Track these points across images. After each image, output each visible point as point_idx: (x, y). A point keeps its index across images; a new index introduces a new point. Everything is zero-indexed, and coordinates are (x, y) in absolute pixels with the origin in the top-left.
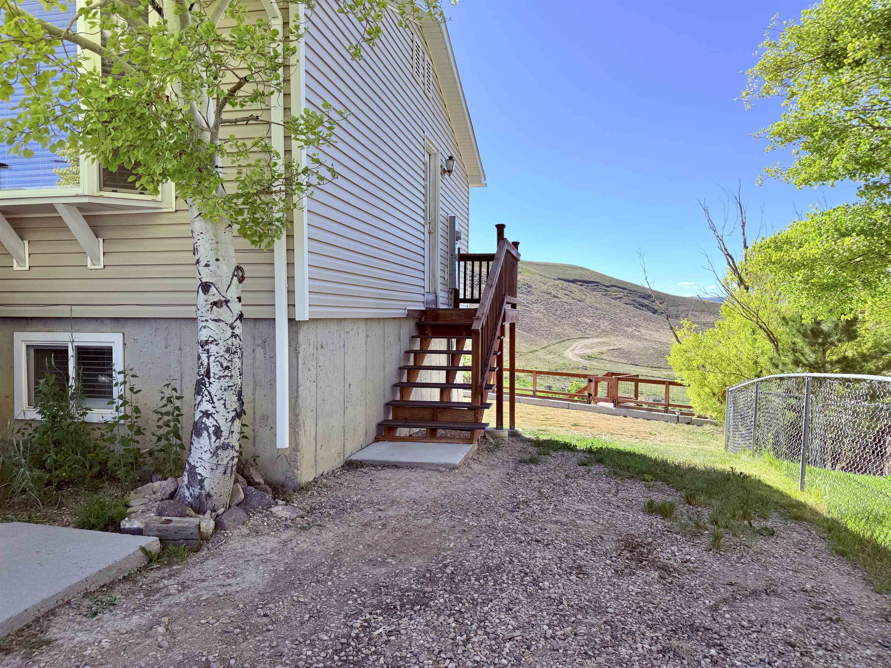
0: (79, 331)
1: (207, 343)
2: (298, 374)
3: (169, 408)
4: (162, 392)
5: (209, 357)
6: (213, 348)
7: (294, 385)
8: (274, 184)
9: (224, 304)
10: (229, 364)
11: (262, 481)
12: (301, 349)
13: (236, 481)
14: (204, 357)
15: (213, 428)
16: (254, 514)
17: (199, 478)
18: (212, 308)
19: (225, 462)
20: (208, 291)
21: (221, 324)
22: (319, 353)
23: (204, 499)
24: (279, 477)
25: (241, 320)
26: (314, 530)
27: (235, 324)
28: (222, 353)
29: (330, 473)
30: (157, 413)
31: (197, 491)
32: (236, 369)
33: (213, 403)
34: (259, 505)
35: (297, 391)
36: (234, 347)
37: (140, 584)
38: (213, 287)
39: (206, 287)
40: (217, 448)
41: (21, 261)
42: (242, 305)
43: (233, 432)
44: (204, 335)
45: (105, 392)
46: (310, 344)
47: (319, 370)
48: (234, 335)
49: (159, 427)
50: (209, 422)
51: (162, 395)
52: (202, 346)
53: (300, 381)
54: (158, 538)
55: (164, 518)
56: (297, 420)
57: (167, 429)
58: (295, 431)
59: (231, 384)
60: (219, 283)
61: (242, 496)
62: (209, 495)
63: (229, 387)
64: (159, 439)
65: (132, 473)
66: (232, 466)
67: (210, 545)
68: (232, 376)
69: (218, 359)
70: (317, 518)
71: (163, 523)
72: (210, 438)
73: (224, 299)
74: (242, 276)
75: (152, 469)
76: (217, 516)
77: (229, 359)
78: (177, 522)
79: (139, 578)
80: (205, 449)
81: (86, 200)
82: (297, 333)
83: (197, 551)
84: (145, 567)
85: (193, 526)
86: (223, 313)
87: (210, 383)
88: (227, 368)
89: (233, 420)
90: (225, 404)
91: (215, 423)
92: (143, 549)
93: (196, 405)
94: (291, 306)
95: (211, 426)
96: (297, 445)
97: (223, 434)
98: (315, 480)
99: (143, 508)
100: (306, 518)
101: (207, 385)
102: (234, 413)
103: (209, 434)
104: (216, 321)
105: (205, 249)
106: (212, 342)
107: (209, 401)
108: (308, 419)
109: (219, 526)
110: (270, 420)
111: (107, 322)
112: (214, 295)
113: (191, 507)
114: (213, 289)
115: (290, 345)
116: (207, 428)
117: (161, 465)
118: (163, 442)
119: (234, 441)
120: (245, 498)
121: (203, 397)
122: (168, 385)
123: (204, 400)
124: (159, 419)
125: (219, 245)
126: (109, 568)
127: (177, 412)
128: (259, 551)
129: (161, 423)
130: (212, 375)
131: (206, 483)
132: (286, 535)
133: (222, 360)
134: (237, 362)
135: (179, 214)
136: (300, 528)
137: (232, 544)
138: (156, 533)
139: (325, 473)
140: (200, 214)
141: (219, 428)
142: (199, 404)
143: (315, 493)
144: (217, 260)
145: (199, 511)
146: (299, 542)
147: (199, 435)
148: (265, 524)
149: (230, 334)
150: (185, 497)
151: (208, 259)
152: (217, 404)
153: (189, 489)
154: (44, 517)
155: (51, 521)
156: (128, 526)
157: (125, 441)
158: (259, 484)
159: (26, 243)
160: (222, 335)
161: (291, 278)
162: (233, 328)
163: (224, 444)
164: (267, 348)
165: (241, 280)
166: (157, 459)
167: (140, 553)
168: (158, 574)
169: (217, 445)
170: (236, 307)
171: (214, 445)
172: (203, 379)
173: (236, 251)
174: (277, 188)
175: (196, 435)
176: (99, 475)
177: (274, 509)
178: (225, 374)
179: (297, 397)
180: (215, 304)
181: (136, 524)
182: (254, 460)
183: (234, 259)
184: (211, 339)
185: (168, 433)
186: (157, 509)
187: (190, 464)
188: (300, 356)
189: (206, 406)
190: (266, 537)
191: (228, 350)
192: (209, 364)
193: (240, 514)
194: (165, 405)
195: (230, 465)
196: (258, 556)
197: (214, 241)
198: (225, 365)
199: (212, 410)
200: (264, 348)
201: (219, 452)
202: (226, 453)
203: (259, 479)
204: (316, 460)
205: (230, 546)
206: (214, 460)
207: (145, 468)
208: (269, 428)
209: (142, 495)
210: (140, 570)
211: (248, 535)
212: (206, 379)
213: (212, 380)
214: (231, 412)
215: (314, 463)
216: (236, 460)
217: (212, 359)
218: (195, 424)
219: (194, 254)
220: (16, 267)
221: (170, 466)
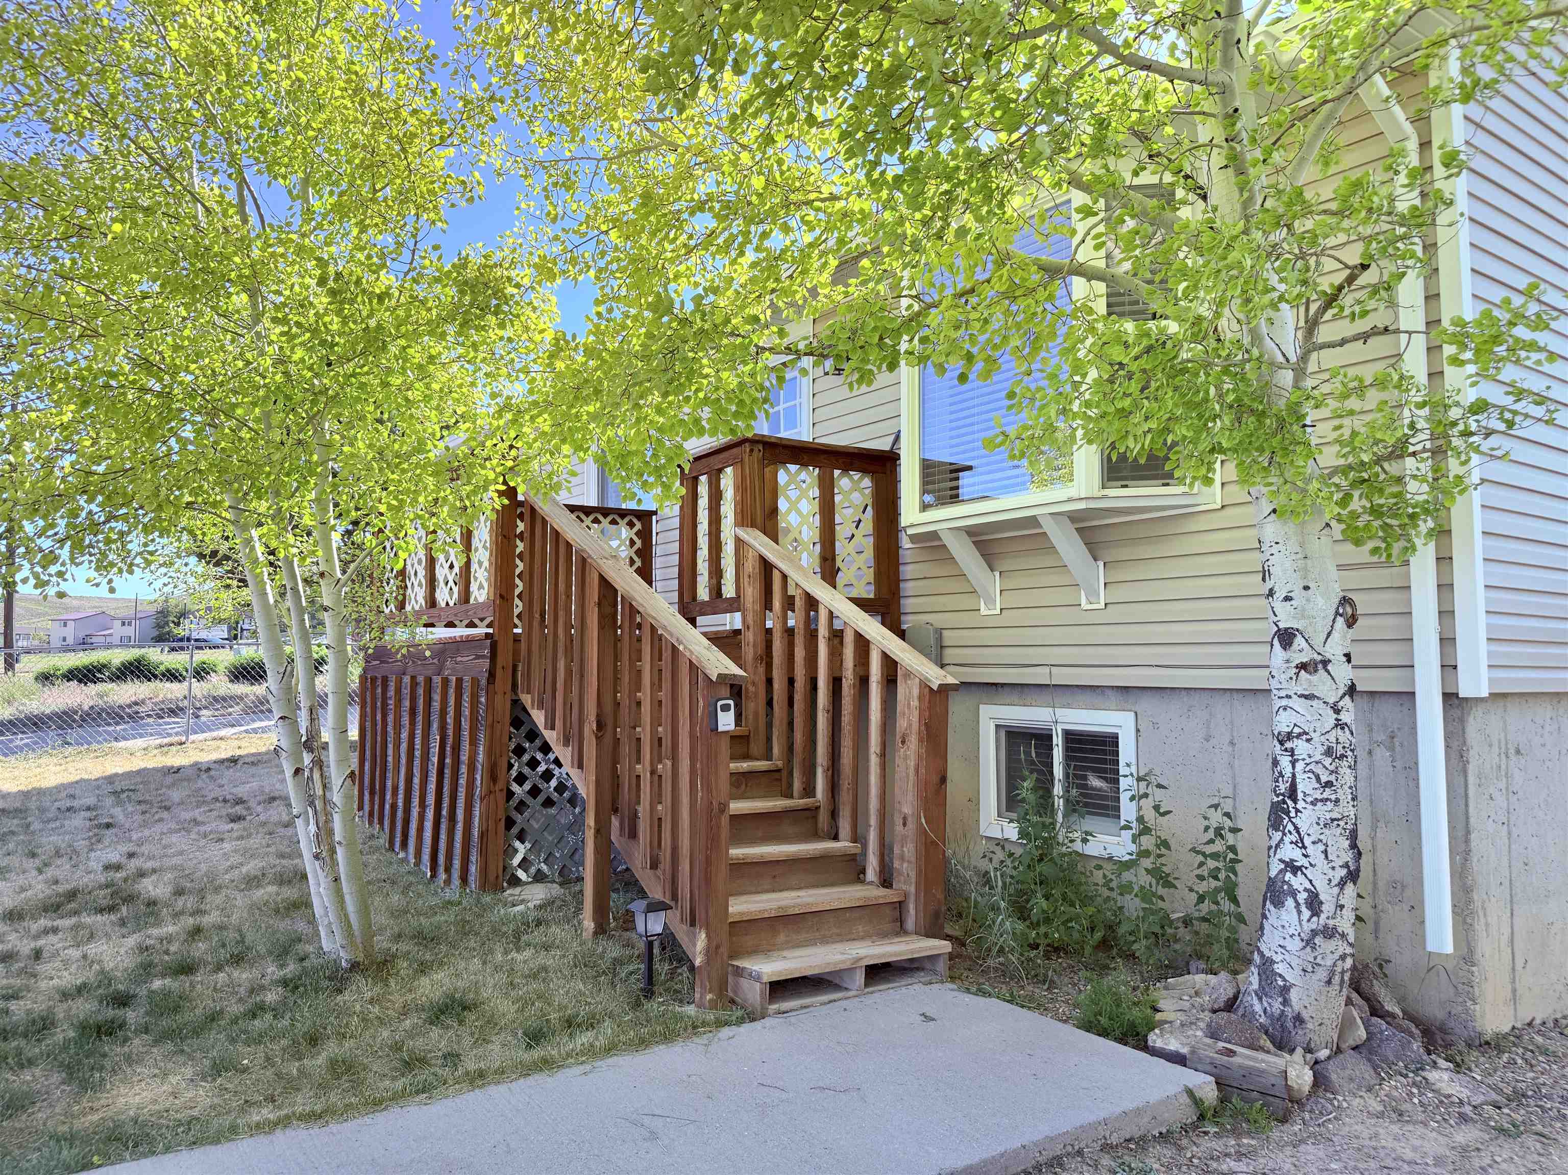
0: (1068, 706)
1: (1289, 736)
2: (1467, 805)
3: (1218, 846)
4: (1206, 818)
5: (1293, 763)
6: (1301, 747)
7: (1460, 826)
8: (1411, 440)
9: (1320, 666)
10: (1332, 778)
11: (1398, 1011)
12: (1473, 756)
13: (1349, 1002)
14: (1285, 761)
15: (1305, 895)
16: (1390, 1077)
17: (1281, 983)
18: (1297, 674)
19: (1329, 963)
20: (1290, 644)
21: (1315, 703)
22: (1512, 763)
23: (1290, 1025)
24: (1434, 1012)
25: (1351, 696)
26: (1531, 1141)
27: (1341, 704)
28: (1318, 757)
29: (1551, 1024)
30: (1198, 852)
31: (1276, 1006)
32: (1346, 787)
33: (1304, 847)
34: (1399, 1058)
35: (1467, 841)
36: (1340, 747)
37: (1189, 1155)
38: (1299, 637)
39: (1286, 637)
40: (1314, 933)
41: (990, 601)
42: (1354, 667)
43: (1342, 907)
44: (1283, 723)
45: (1106, 807)
46: (1490, 746)
47: (1513, 799)
48: (1340, 725)
49: (1201, 878)
50: (1298, 882)
51: (1206, 823)
52: (1281, 743)
53: (1472, 820)
54: (1212, 1079)
55: (1221, 1044)
56: (1470, 901)
57: (1214, 884)
58: (1465, 922)
59: (1335, 815)
60: (1310, 629)
61: (1362, 1033)
62: (1299, 1019)
63: (1333, 820)
64: (1201, 899)
65: (1156, 951)
66: (1343, 972)
67: (1307, 1116)
68: (1337, 801)
69: (1312, 767)
70: (1533, 1118)
71: (1219, 1052)
72: (1299, 912)
73: (1319, 658)
74: (1353, 615)
75: (1189, 950)
76: (1316, 1062)
77: (1332, 768)
78: (1244, 1057)
79: (1185, 1142)
80: (1291, 931)
81: (1082, 505)
82: (1462, 721)
83: (1284, 1120)
84: (1195, 1126)
85: (1275, 1071)
86: (1318, 682)
87: (1297, 811)
88: (1329, 784)
89: (1342, 884)
90: (1325, 852)
91: (1309, 886)
92: (1190, 1093)
93: (1270, 848)
94: (1449, 667)
95: (1301, 889)
96: (1471, 951)
97: (1324, 907)
98: (1516, 1034)
99: (1181, 1017)
100: (1506, 1111)
101: (1293, 814)
102: (1344, 872)
103: (1298, 904)
104: (1306, 697)
105: (1285, 571)
106: (1299, 736)
107: (1296, 843)
108: (1493, 900)
109: (1320, 1082)
110: (1408, 893)
111: (1109, 692)
112: (1301, 652)
113: (1266, 1033)
114: (1299, 641)
115: (1447, 747)
116: (1293, 893)
117: (1203, 946)
118: (1206, 907)
119: (1345, 923)
120: (1368, 1039)
121: (1284, 834)
122: (1216, 807)
123: (1287, 839)
124: (1201, 865)
125: (1309, 562)
126: (1138, 1112)
127: (1231, 855)
128: (1409, 1154)
129: (1204, 872)
130: (1300, 796)
131: (1294, 995)
132: (1466, 1135)
133: (1319, 770)
134: (1347, 776)
135: (1228, 512)
136: (1494, 1128)
137: (1351, 1126)
138: (1209, 1068)
139: (1538, 1021)
140: (1274, 511)
141: (1317, 895)
142: (1277, 846)
143: (1519, 1061)
144: (1306, 588)
145: (1283, 1044)
146: (1498, 1159)
147: (1279, 904)
148: (1416, 1101)
149: (1332, 722)
150: (1253, 1013)
151: (1289, 587)
152: (1311, 850)
153: (1260, 999)
154: (1031, 999)
155: (1040, 1007)
156: (1159, 1044)
157: (1146, 895)
158: (1393, 1016)
159: (997, 574)
160: (1318, 724)
161: (1446, 614)
162: (1337, 711)
163: (1326, 926)
164: (1398, 749)
165: (1351, 622)
166: (1197, 933)
167: (1185, 1099)
168: (1217, 1145)
169: (1314, 927)
170: (1343, 673)
171: (1307, 927)
172: (1284, 802)
173: (1341, 567)
174: (1419, 447)
175: (1272, 903)
176: (1104, 945)
177: (1433, 1075)
178: (1325, 795)
179: (1468, 852)
180: (1303, 666)
181: (1173, 1045)
182: (1381, 966)
183: (1336, 586)
184: (1297, 730)
185: (1217, 890)
186: (1209, 1026)
187: (1262, 954)
188: (1472, 769)
189: (1289, 852)
190: (1420, 1129)
191: (1329, 752)
192: (1294, 775)
193: (1359, 1068)
194: (1212, 841)
195: (1339, 969)
196: (1409, 1163)
197: (1300, 556)
198: (1324, 779)
199: (1302, 862)
200: (1392, 749)
201: (1317, 941)
202: (1331, 945)
203: (1391, 1006)
204: (1514, 991)
205: (1347, 1129)
206: (1308, 954)
207: (1177, 947)
208: (1406, 908)
209: (1176, 993)
210: (1185, 1129)
211: (1380, 1115)
212: (1289, 802)
213: (1300, 805)
214: (1338, 869)
215: (1509, 995)
216: (1349, 962)
217: (1300, 766)
218: (1271, 882)
219: (1264, 580)
220: (984, 611)
221: (1219, 951)
